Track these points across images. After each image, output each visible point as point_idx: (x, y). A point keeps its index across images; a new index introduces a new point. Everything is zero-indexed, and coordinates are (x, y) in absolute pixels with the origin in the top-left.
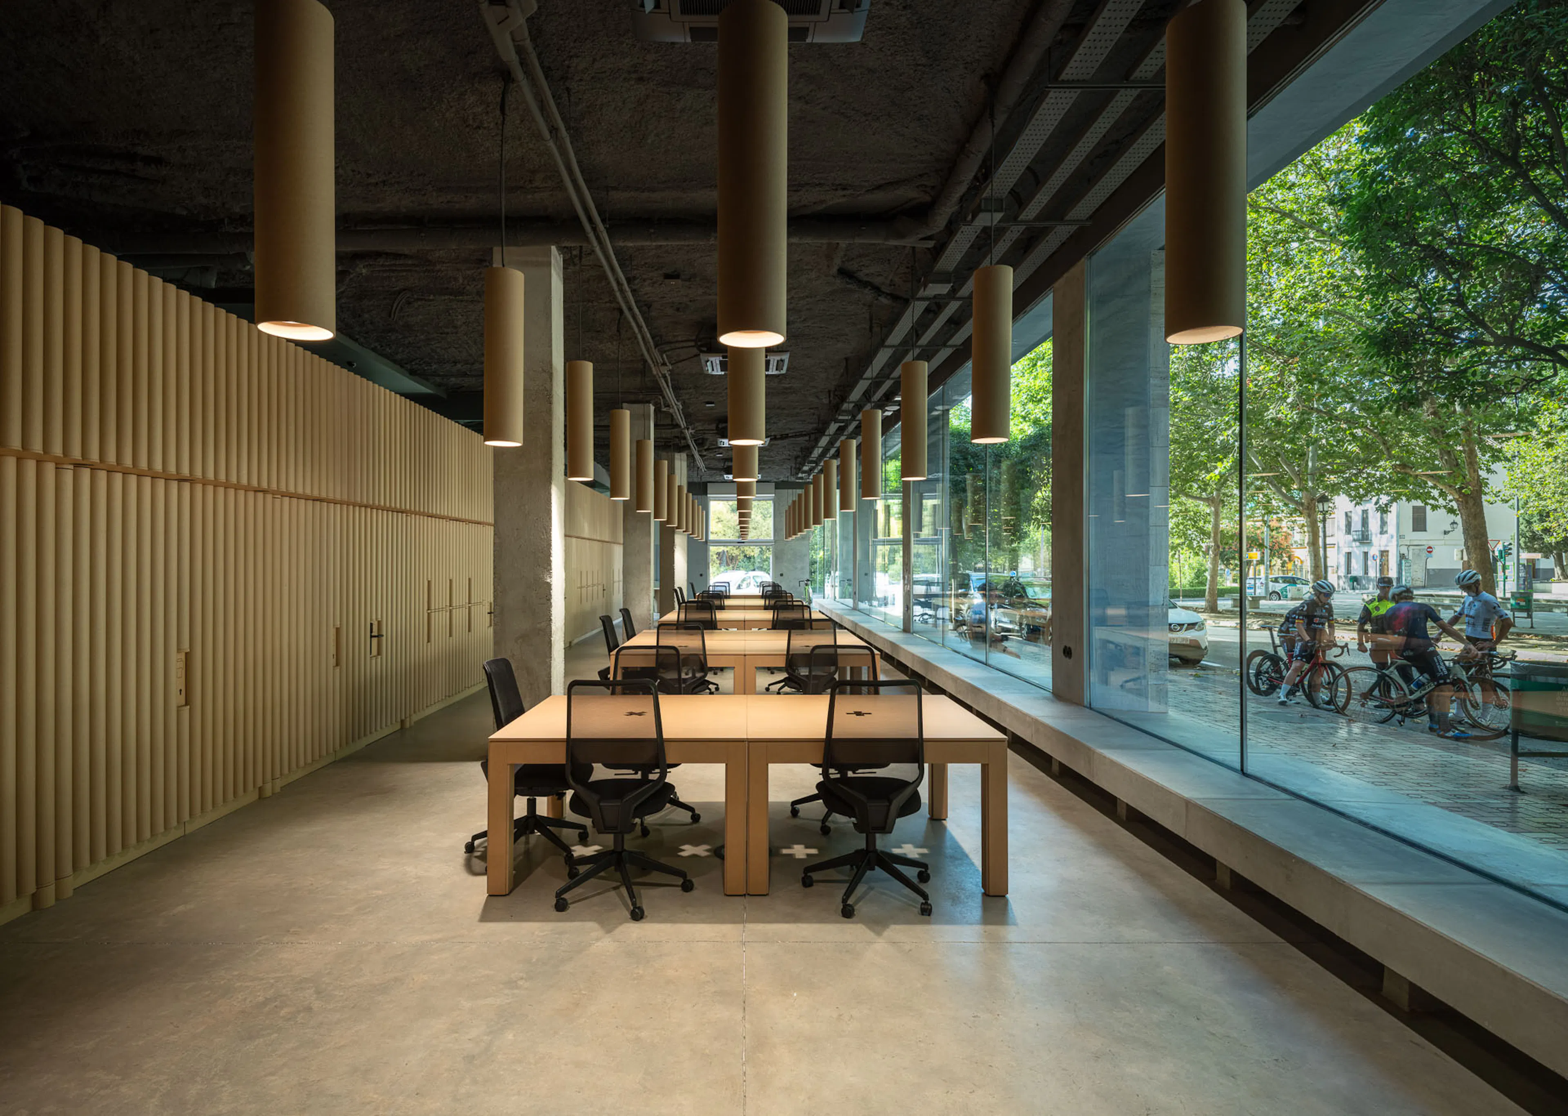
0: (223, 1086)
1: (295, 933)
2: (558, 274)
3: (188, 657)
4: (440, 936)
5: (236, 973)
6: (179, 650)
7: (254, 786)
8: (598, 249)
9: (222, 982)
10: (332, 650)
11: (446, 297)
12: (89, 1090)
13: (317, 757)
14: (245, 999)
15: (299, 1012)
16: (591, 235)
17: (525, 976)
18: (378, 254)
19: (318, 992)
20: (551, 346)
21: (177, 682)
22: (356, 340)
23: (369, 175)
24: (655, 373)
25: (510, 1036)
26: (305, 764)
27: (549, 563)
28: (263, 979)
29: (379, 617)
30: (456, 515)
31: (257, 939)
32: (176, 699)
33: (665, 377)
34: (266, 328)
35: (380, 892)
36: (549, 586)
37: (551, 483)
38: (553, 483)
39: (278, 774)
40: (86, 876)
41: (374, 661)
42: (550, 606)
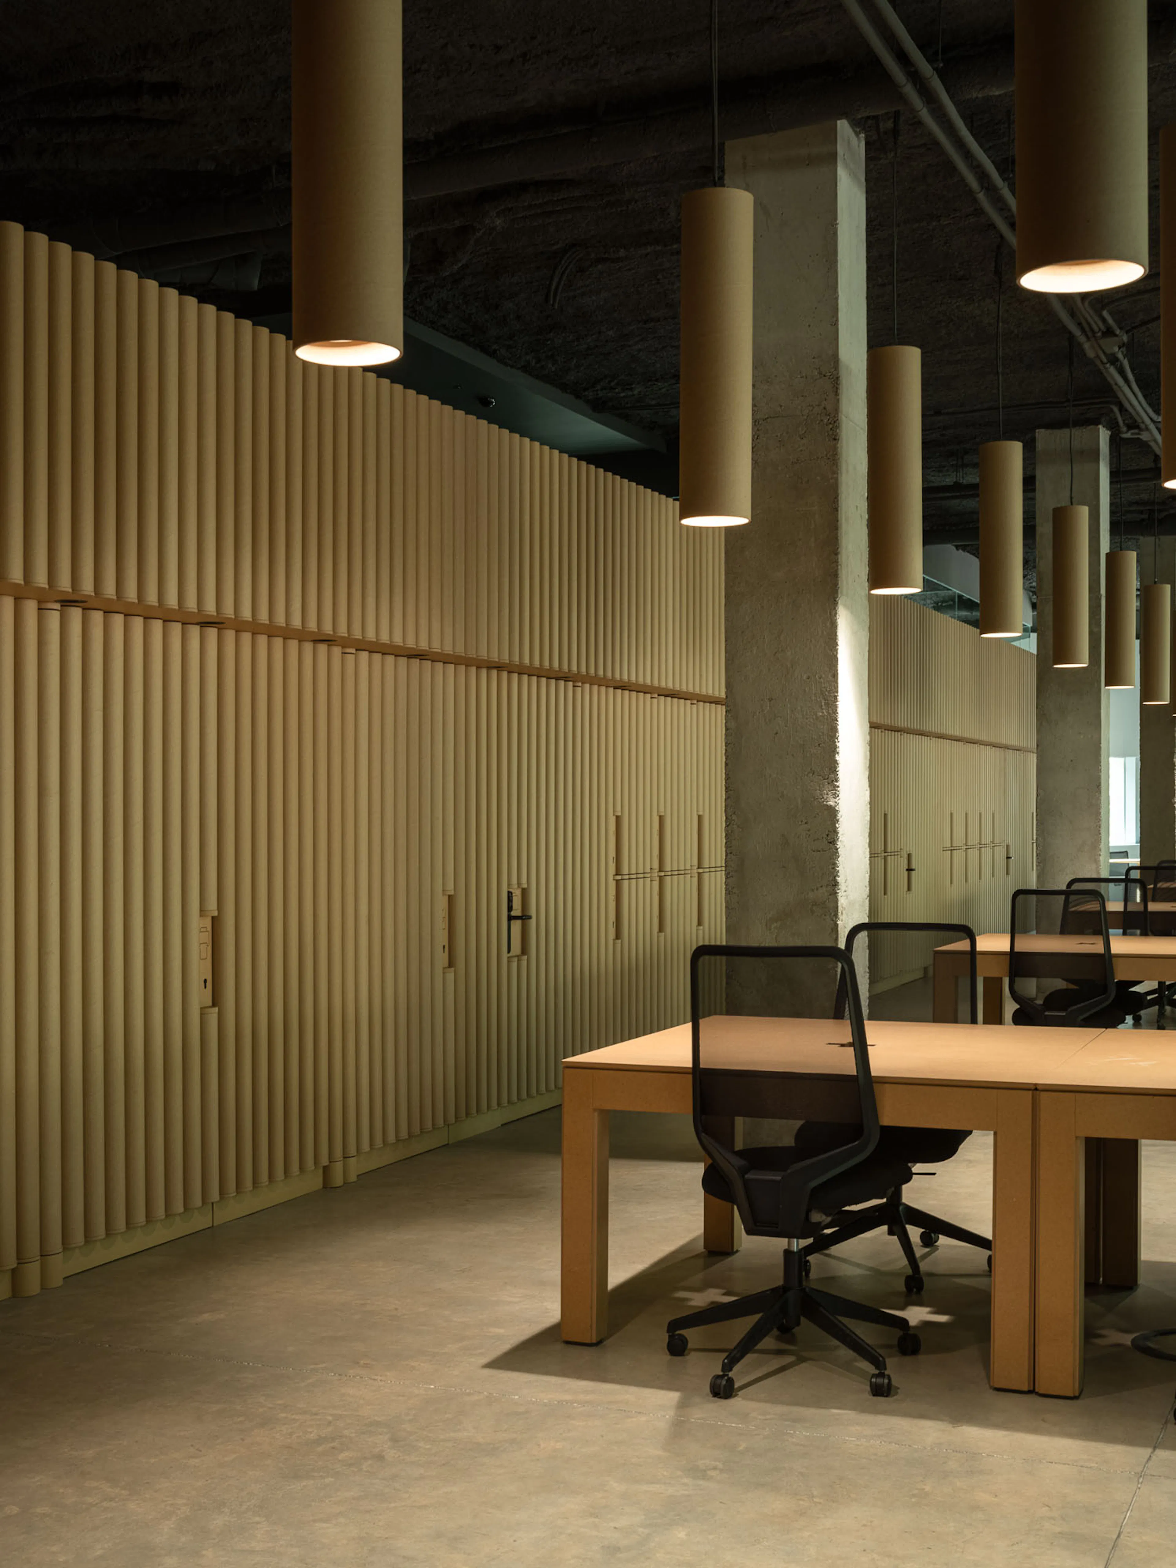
0: (258, 1523)
1: (366, 1366)
2: (853, 174)
3: (216, 922)
4: (589, 1397)
5: (280, 1402)
6: (202, 912)
7: (316, 1163)
8: (925, 115)
9: (261, 1410)
10: (442, 938)
11: (649, 249)
12: (89, 1500)
13: (416, 1130)
14: (291, 1434)
15: (366, 1459)
16: (909, 90)
17: (720, 1465)
18: (523, 187)
19: (395, 1440)
20: (835, 323)
21: (200, 969)
22: (492, 354)
23: (498, 48)
24: (1091, 354)
25: (681, 1534)
26: (398, 1140)
27: (833, 767)
28: (316, 1414)
29: (524, 880)
30: (668, 683)
31: (312, 1367)
32: (200, 996)
33: (1113, 360)
34: (308, 353)
35: (502, 1331)
36: (832, 814)
37: (835, 603)
38: (841, 601)
39: (352, 1150)
40: (79, 1262)
41: (514, 965)
42: (835, 853)
